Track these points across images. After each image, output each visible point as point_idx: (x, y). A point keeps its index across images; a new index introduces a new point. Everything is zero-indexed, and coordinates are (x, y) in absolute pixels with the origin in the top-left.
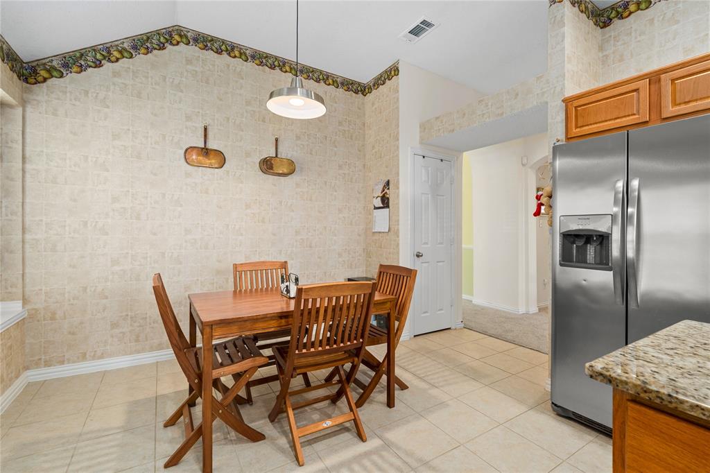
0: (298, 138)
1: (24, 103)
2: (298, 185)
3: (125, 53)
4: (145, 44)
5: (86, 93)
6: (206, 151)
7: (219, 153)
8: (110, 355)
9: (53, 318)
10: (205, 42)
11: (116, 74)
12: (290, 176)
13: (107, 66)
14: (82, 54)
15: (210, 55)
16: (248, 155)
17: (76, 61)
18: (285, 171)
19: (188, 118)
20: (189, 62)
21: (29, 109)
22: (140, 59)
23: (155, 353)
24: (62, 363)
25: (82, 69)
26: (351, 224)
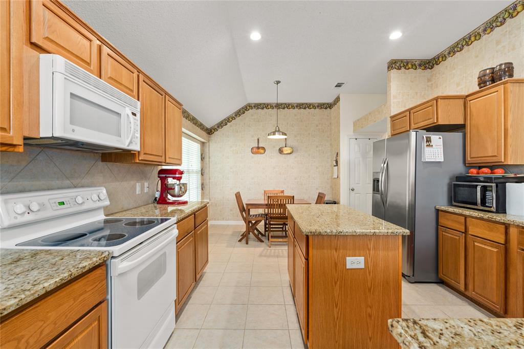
0: (296, 136)
1: (209, 141)
2: (295, 157)
3: (233, 118)
4: (239, 113)
5: (223, 134)
6: (258, 148)
7: (263, 148)
8: (230, 220)
9: (216, 206)
10: (258, 106)
11: (231, 126)
12: (291, 155)
13: (229, 124)
14: (222, 122)
15: (260, 110)
16: (274, 147)
17: (221, 125)
18: (289, 152)
19: (252, 137)
20: (252, 115)
21: (210, 142)
22: (238, 119)
23: (237, 222)
24: (218, 220)
25: (222, 127)
26: (323, 174)
